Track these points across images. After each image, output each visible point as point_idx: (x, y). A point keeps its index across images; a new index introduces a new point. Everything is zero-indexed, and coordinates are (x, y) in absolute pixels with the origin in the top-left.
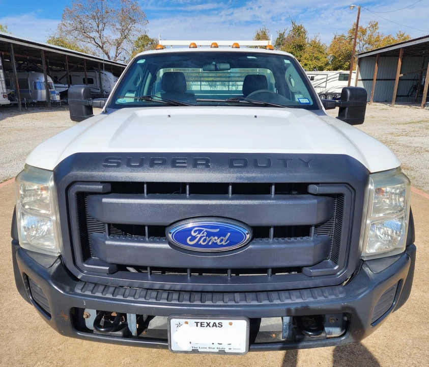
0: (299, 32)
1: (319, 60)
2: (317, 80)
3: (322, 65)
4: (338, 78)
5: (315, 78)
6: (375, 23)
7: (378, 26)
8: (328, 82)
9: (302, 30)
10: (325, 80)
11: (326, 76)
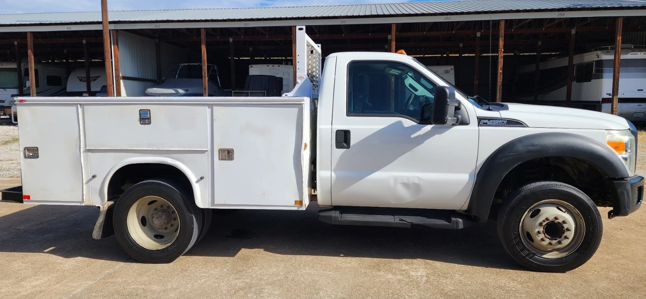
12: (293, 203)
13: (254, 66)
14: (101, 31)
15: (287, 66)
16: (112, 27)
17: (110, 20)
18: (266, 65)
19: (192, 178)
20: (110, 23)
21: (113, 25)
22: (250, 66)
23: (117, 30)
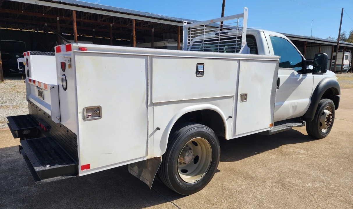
12: (269, 126)
19: (225, 117)
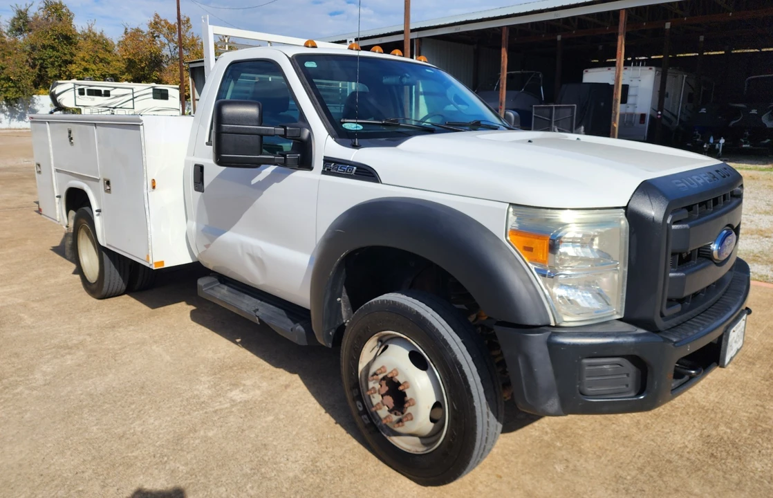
0: (59, 12)
1: (109, 63)
2: (117, 97)
3: (117, 72)
4: (151, 96)
5: (111, 93)
6: (185, 19)
7: (191, 22)
8: (135, 100)
9: (64, 10)
10: (131, 97)
11: (131, 91)
12: (146, 258)
13: (590, 70)
14: (403, 41)
15: (636, 68)
16: (415, 35)
17: (412, 27)
18: (607, 68)
20: (413, 31)
21: (416, 33)
22: (584, 71)
23: (420, 39)
